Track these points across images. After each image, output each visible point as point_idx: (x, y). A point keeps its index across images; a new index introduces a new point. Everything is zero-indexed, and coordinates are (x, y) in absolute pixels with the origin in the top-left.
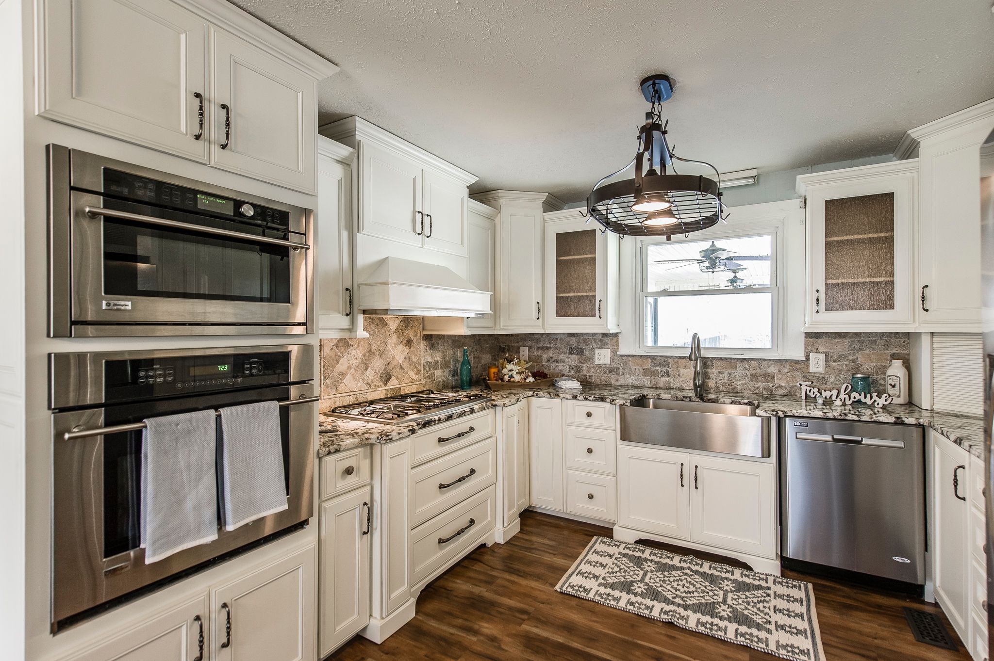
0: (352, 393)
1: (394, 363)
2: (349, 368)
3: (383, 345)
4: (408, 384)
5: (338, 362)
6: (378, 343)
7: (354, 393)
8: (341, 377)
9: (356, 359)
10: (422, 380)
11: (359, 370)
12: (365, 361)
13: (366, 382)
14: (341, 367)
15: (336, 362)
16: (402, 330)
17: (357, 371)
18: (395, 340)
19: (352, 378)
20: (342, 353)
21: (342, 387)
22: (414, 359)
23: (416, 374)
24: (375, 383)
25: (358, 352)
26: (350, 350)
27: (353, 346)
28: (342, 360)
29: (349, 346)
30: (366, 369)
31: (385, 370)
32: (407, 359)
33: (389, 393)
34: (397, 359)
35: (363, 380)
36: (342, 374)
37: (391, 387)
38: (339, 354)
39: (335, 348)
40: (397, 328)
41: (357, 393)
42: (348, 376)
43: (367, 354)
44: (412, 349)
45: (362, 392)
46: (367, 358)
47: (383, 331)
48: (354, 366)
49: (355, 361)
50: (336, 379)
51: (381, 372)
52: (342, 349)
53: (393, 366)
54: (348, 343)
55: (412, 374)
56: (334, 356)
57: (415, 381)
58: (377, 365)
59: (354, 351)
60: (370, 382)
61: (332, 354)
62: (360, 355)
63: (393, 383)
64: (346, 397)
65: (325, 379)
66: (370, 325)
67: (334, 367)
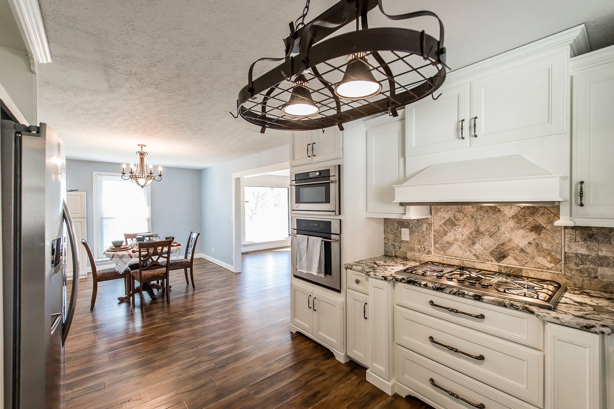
0: (457, 258)
1: (511, 245)
2: (456, 240)
3: (493, 228)
4: (533, 269)
5: (446, 235)
6: (488, 226)
7: (459, 258)
8: (448, 245)
9: (463, 235)
10: (563, 271)
11: (465, 243)
12: (472, 238)
13: (473, 253)
14: (450, 237)
15: (443, 234)
16: (523, 216)
17: (464, 243)
18: (512, 225)
19: (458, 248)
20: (449, 230)
21: (450, 251)
22: (545, 245)
23: (551, 262)
24: (484, 257)
25: (464, 230)
26: (456, 228)
27: (459, 225)
28: (449, 234)
29: (455, 225)
30: (474, 244)
31: (497, 248)
32: (534, 244)
33: (502, 269)
34: (515, 241)
35: (470, 251)
36: (449, 243)
37: (505, 265)
38: (446, 229)
39: (443, 225)
40: (516, 215)
41: (463, 259)
42: (455, 246)
43: (474, 233)
44: (542, 236)
45: (468, 260)
46: (475, 236)
47: (494, 216)
48: (460, 239)
49: (461, 236)
50: (444, 245)
51: (491, 249)
52: (449, 227)
53: (510, 247)
54: (455, 223)
55: (545, 262)
56: (442, 231)
57: (548, 269)
58: (487, 242)
59: (460, 229)
60: (477, 255)
61: (440, 229)
62: (467, 233)
63: (510, 262)
64: (453, 260)
65: (435, 243)
66: (478, 211)
67: (442, 237)
